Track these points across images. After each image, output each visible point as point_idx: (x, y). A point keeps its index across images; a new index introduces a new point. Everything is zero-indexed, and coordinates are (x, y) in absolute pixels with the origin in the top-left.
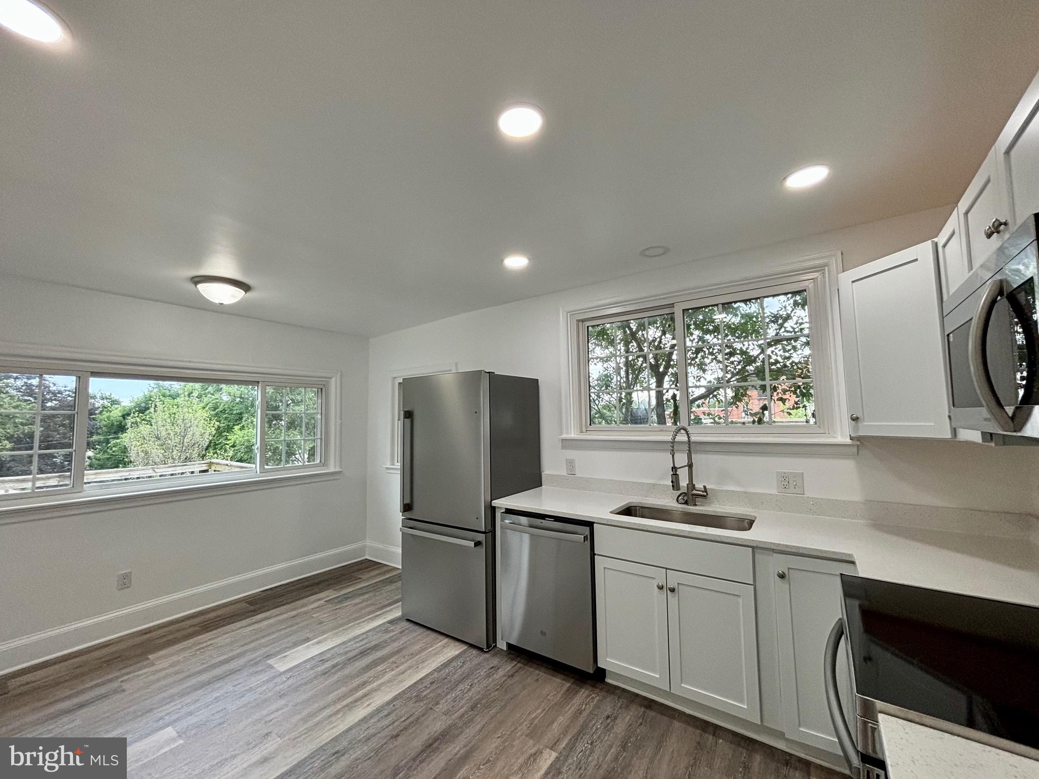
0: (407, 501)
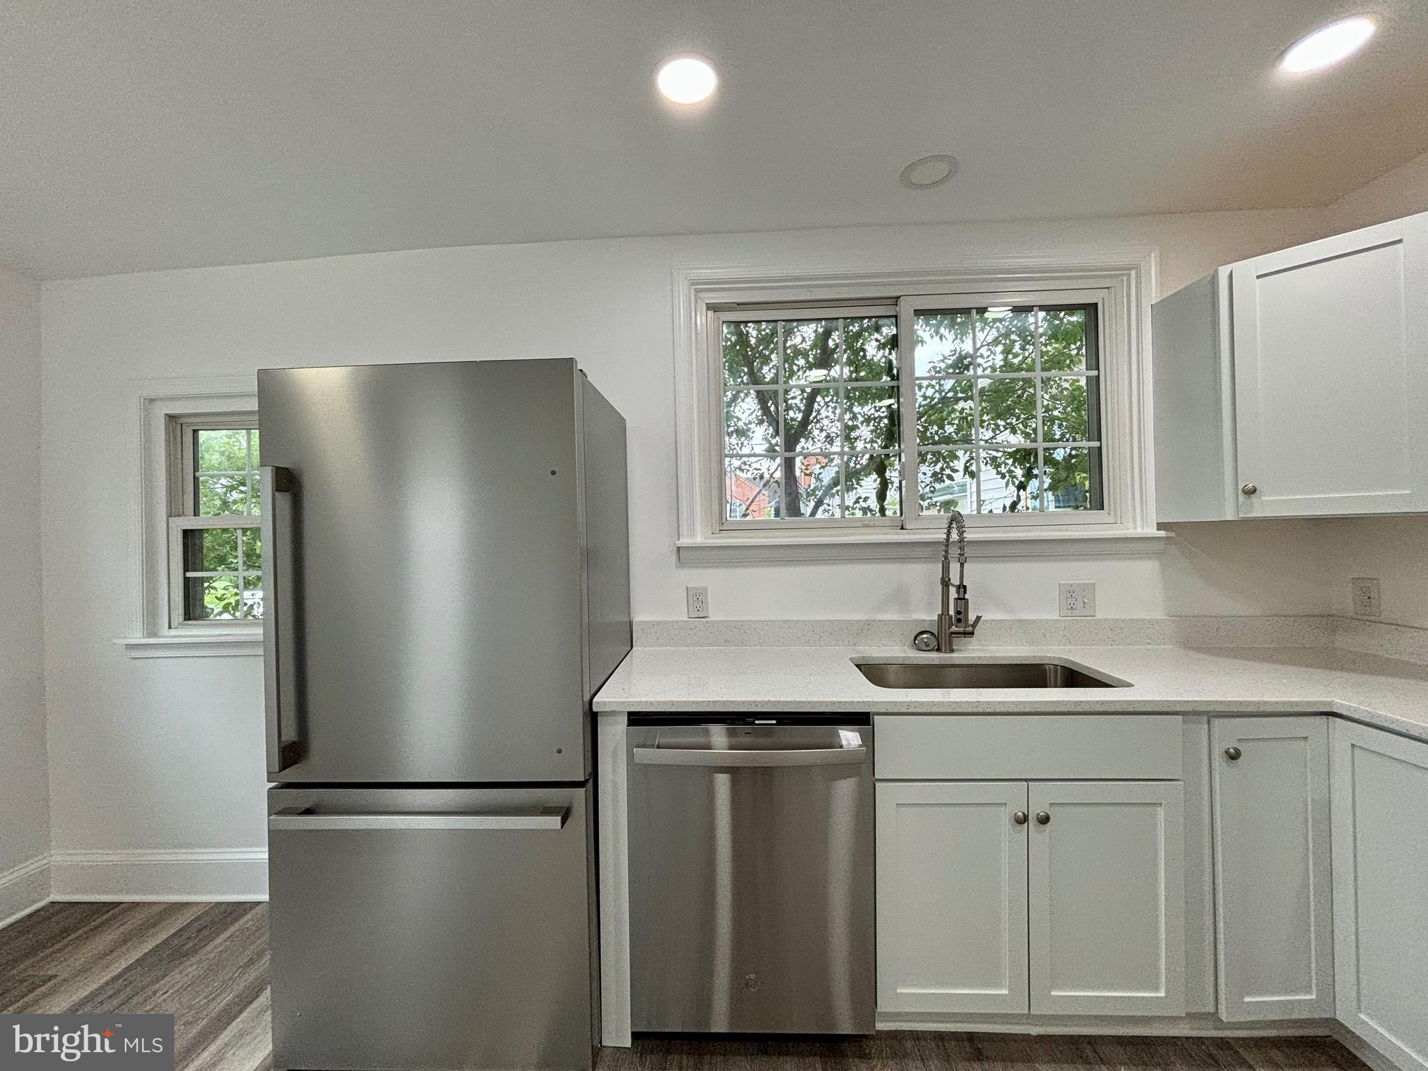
0: (290, 734)
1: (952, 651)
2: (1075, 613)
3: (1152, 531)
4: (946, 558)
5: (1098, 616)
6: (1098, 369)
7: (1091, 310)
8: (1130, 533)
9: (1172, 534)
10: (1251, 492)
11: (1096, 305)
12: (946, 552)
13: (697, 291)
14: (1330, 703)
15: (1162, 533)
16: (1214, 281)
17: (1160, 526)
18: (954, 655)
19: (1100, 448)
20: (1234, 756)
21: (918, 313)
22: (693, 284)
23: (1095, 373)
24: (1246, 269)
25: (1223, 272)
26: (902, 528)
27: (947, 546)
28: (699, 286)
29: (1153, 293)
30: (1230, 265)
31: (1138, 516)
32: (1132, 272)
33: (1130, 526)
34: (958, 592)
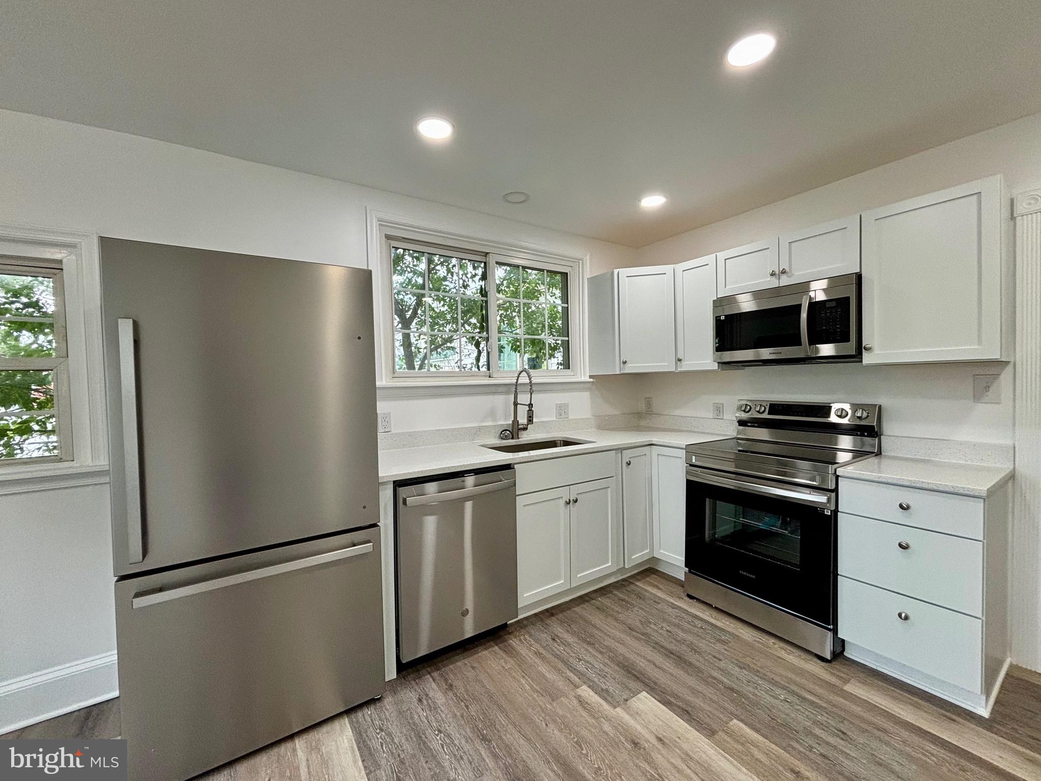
1: (518, 438)
2: (562, 417)
3: (588, 379)
4: (516, 391)
5: (570, 418)
6: (568, 304)
7: (565, 275)
8: (579, 380)
9: (595, 380)
10: (625, 363)
11: (567, 273)
12: (516, 388)
13: (379, 225)
14: (652, 441)
15: (591, 380)
16: (613, 273)
17: (591, 377)
18: (520, 439)
19: (568, 341)
20: (629, 464)
21: (497, 263)
22: (378, 221)
23: (566, 305)
24: (624, 272)
25: (616, 271)
26: (490, 377)
27: (516, 386)
28: (382, 223)
29: (588, 275)
30: (618, 270)
31: (582, 372)
32: (581, 261)
33: (579, 377)
34: (529, 407)
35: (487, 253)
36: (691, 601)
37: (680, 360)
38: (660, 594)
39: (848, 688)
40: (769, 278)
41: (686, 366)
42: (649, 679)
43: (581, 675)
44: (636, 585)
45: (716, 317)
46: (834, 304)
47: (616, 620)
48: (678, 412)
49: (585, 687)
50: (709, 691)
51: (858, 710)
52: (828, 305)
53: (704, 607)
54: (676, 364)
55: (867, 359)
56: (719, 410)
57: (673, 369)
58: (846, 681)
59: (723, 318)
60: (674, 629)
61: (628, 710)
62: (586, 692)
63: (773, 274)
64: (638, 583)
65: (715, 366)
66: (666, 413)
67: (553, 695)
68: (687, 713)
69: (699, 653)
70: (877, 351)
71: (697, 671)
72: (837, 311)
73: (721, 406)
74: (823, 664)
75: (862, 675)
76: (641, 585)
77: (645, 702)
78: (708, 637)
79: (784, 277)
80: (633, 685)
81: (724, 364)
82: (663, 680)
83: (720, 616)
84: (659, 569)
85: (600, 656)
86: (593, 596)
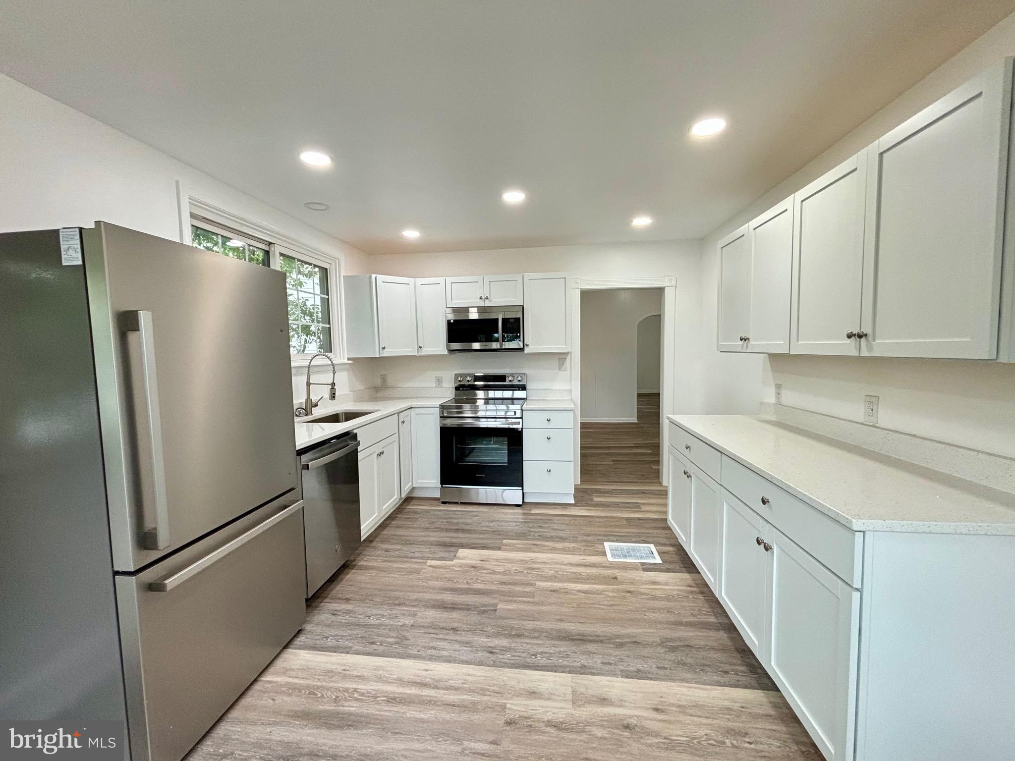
1: (312, 414)
3: (346, 361)
4: (309, 373)
6: (328, 295)
7: (324, 270)
8: (339, 362)
9: (353, 362)
10: (384, 348)
11: (327, 269)
12: (309, 370)
14: (411, 405)
15: (350, 362)
16: (370, 278)
18: (314, 415)
19: (330, 328)
20: (403, 422)
21: (281, 254)
23: (326, 297)
24: (380, 278)
25: (374, 276)
27: (309, 368)
28: (193, 201)
29: (343, 274)
30: (376, 275)
31: (341, 355)
32: (337, 261)
33: (339, 359)
34: (332, 386)
35: (271, 243)
36: (446, 505)
37: (421, 347)
38: (425, 508)
39: (532, 512)
40: (479, 300)
41: (425, 352)
42: (457, 544)
43: (422, 558)
44: (408, 508)
45: (448, 320)
46: (513, 320)
47: (413, 528)
48: (410, 385)
49: (429, 561)
50: (486, 536)
51: (540, 517)
52: (511, 320)
53: (455, 505)
54: (418, 350)
55: (527, 350)
56: (439, 381)
57: (415, 353)
58: (531, 510)
59: (452, 321)
60: (449, 520)
61: (459, 558)
62: (430, 562)
63: (481, 298)
64: (408, 507)
65: (446, 352)
66: (399, 386)
67: (417, 572)
68: (484, 547)
69: (470, 524)
70: (530, 347)
71: (475, 532)
72: (514, 325)
73: (441, 379)
74: (520, 508)
75: (534, 506)
76: (411, 507)
77: (462, 552)
78: (468, 517)
79: (487, 301)
80: (453, 549)
81: (451, 351)
82: (464, 541)
83: (466, 506)
84: (414, 496)
85: (423, 546)
86: (387, 522)
